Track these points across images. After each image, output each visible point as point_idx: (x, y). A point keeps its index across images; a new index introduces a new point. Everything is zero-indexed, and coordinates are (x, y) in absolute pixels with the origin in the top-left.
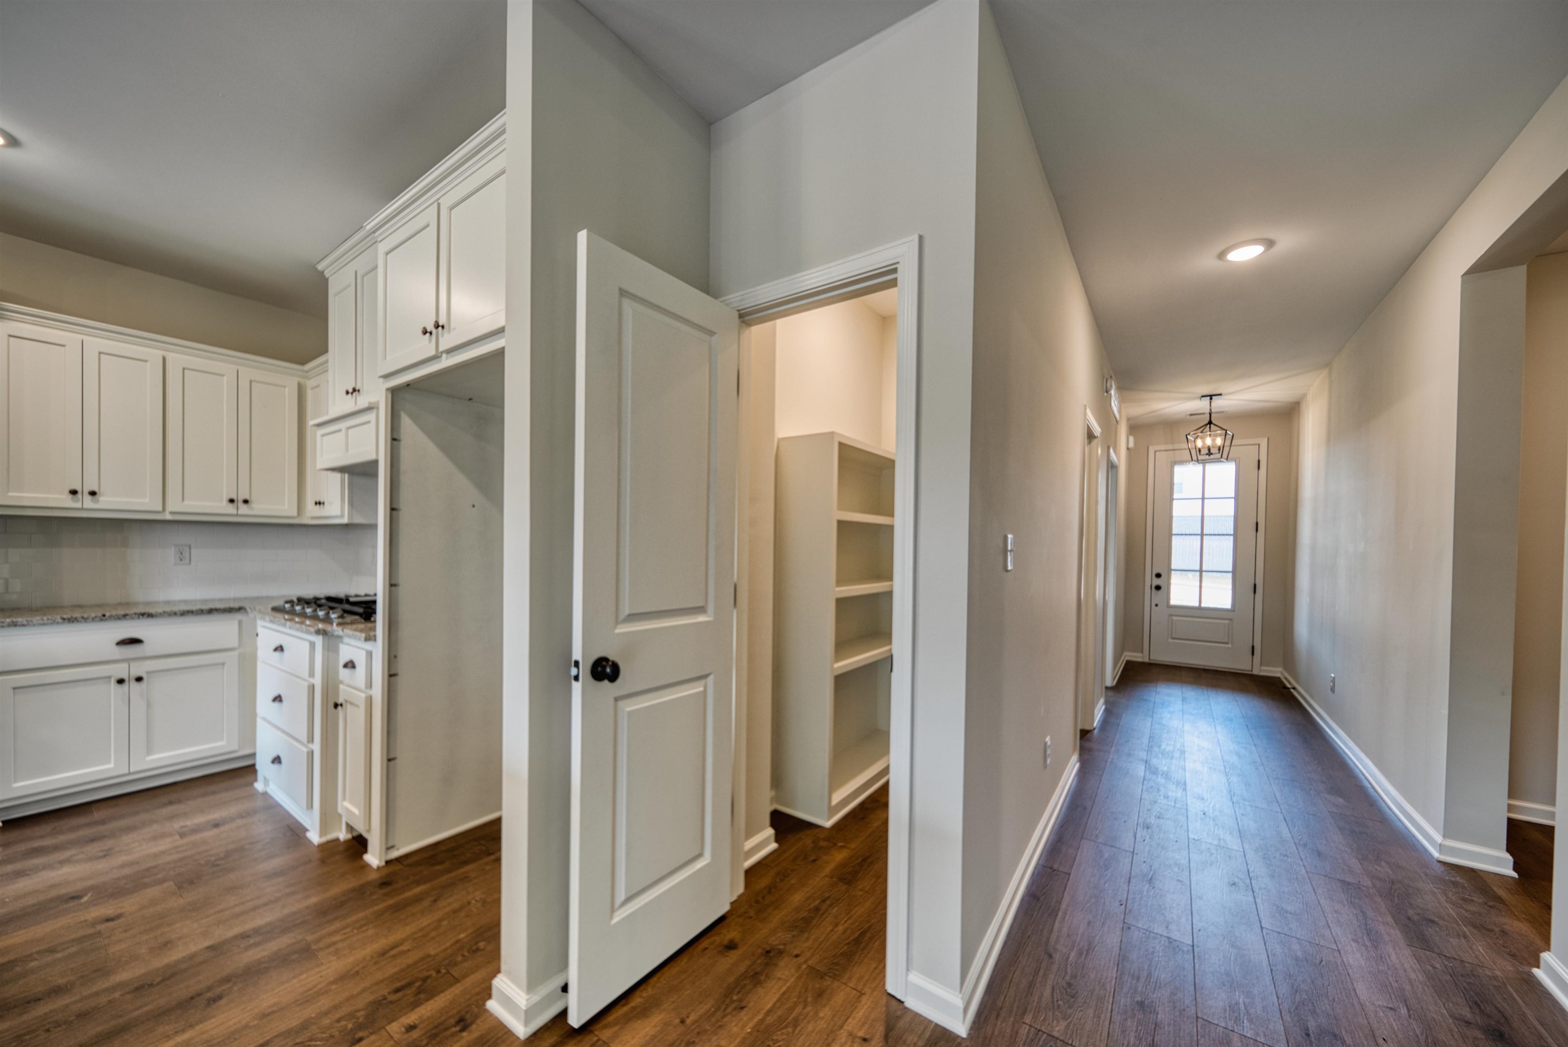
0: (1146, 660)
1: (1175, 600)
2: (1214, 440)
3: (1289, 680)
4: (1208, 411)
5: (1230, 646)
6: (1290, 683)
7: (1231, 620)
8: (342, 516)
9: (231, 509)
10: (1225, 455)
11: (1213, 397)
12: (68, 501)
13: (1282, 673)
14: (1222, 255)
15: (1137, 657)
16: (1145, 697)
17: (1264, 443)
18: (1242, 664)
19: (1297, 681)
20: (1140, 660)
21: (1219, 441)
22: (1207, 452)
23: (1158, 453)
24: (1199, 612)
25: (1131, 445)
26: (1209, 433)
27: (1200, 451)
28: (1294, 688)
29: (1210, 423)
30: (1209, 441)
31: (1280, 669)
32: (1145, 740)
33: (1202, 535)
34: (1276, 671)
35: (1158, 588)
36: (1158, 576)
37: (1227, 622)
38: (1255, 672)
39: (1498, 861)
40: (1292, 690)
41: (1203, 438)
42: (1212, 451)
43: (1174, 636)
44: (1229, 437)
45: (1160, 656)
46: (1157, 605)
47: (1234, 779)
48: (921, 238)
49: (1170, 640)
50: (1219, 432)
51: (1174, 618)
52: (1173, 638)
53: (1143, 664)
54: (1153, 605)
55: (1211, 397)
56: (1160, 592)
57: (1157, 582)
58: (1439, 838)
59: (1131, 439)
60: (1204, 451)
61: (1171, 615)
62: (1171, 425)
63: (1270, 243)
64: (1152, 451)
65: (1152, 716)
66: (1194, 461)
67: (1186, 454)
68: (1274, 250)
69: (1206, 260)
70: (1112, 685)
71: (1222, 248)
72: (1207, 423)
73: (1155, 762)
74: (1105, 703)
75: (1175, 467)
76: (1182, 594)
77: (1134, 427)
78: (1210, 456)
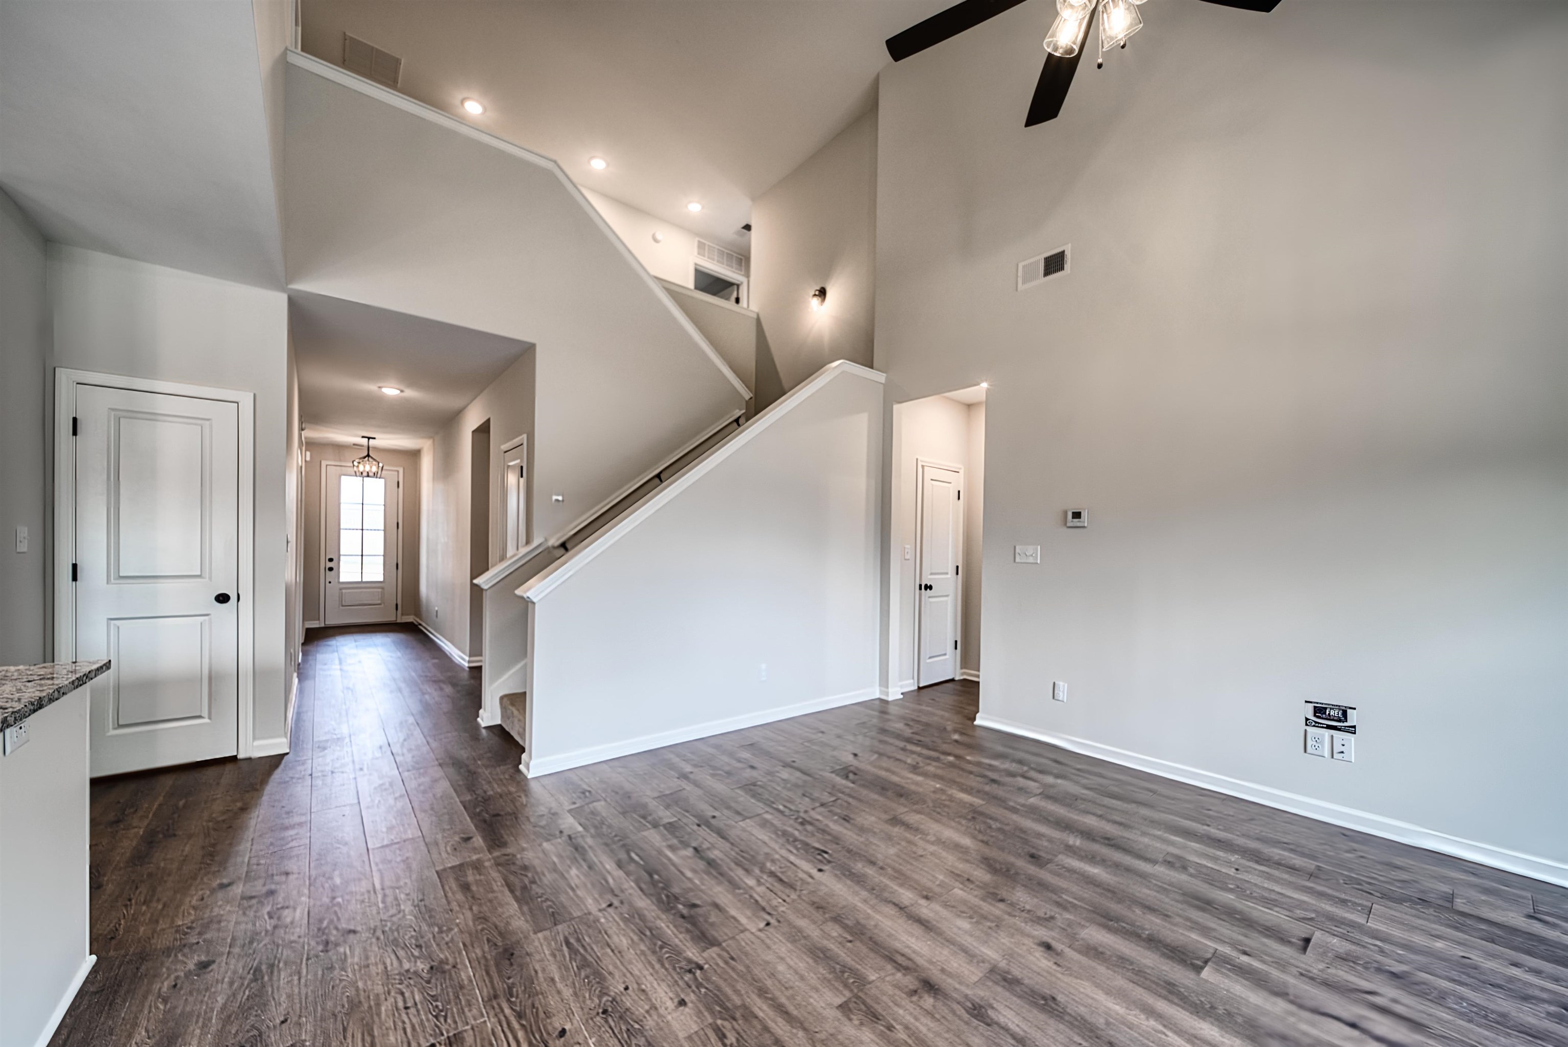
0: (323, 625)
1: (343, 579)
2: (371, 467)
3: (417, 620)
4: (367, 445)
5: (382, 606)
6: (419, 623)
7: (383, 588)
10: (379, 477)
13: (414, 619)
15: (314, 624)
17: (401, 470)
18: (390, 618)
19: (421, 619)
20: (317, 626)
21: (374, 469)
23: (329, 467)
24: (361, 585)
25: (308, 459)
26: (367, 463)
27: (362, 472)
29: (368, 456)
30: (368, 468)
31: (413, 615)
34: (410, 619)
35: (331, 569)
36: (331, 560)
37: (380, 590)
38: (399, 621)
40: (420, 626)
41: (364, 465)
42: (370, 474)
43: (344, 604)
44: (380, 467)
45: (331, 621)
46: (330, 582)
49: (341, 608)
50: (374, 463)
51: (344, 591)
52: (343, 606)
53: (320, 628)
54: (327, 582)
55: (369, 438)
56: (332, 572)
57: (330, 565)
58: (467, 658)
59: (308, 454)
60: (365, 474)
61: (341, 589)
62: (339, 448)
63: (402, 391)
64: (324, 463)
65: (337, 651)
66: (356, 476)
67: (351, 471)
68: (403, 394)
69: (370, 387)
70: (302, 641)
71: (380, 385)
72: (366, 454)
73: (345, 668)
74: (302, 651)
75: (343, 477)
76: (348, 572)
77: (310, 445)
78: (368, 476)
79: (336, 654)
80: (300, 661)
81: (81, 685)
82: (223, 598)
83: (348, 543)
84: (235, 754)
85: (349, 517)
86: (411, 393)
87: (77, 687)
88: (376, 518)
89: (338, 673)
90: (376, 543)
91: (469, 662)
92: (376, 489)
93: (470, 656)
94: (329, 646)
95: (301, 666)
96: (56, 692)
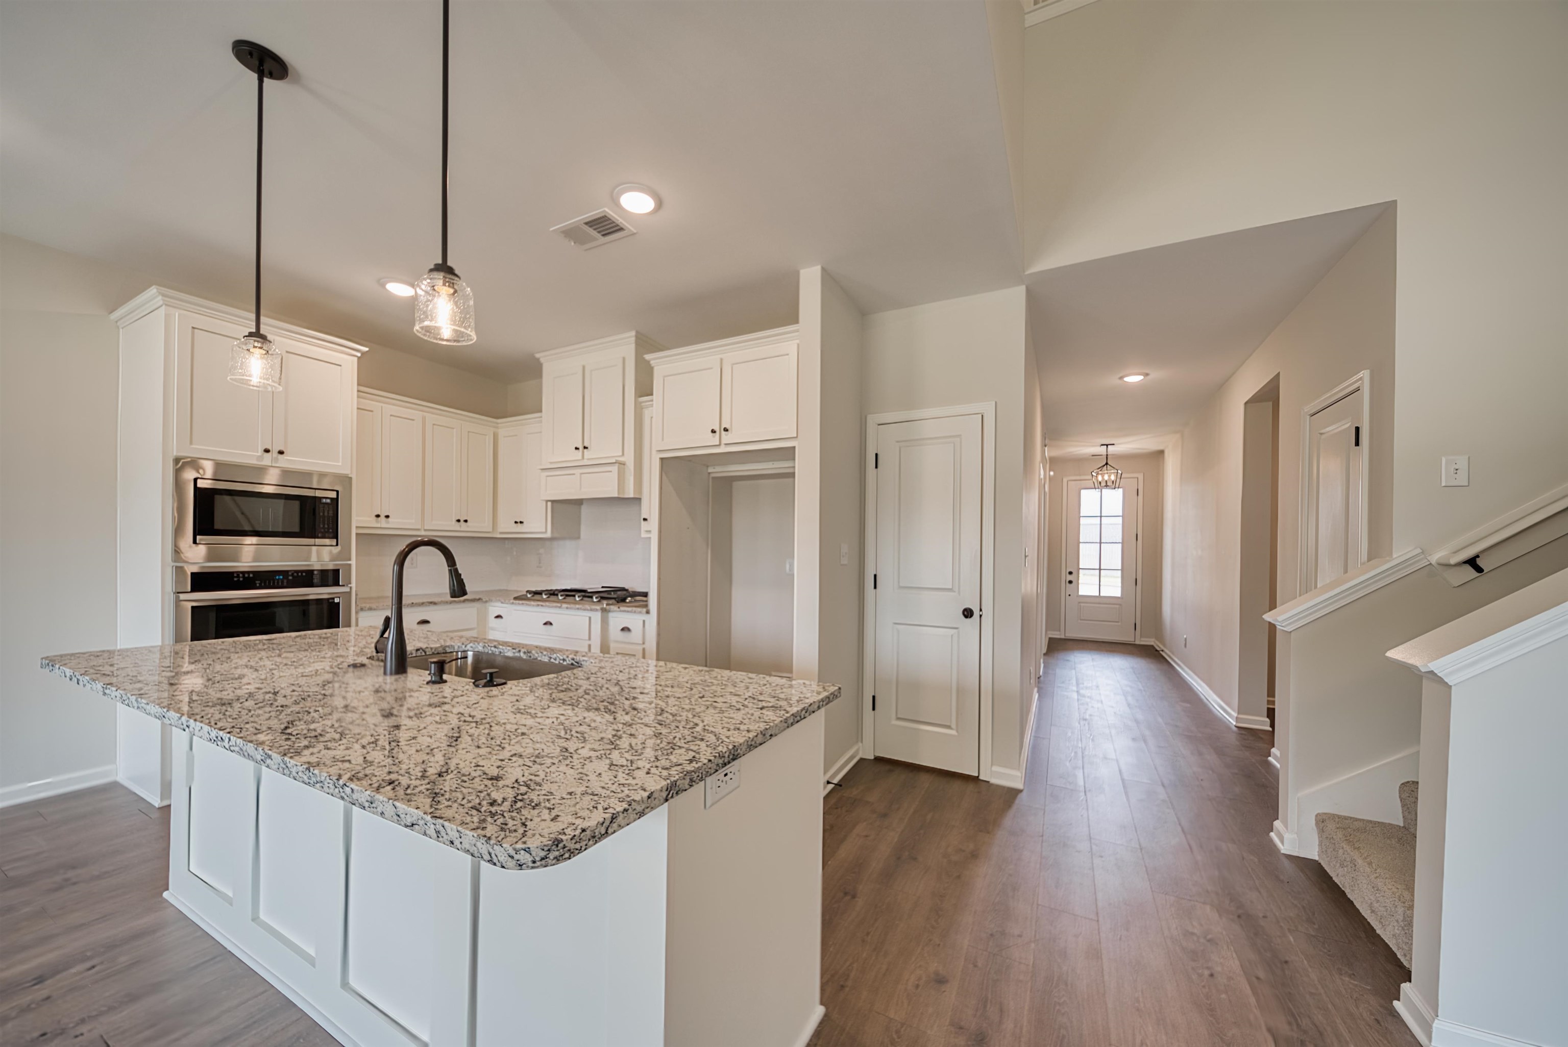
0: (1063, 637)
1: (1082, 592)
2: (1109, 476)
3: (1159, 646)
4: (1106, 454)
5: (1120, 624)
6: (1160, 648)
7: (1120, 605)
8: (546, 532)
9: (457, 526)
10: (1117, 486)
11: (1109, 446)
12: (373, 522)
13: (1155, 643)
14: (1121, 378)
15: (1056, 635)
16: (1068, 658)
17: (1141, 476)
18: (1128, 638)
19: (1164, 645)
20: (1058, 637)
21: (1113, 477)
22: (1105, 484)
23: (1070, 482)
24: (1099, 600)
25: (1051, 477)
26: (1106, 472)
27: (1100, 483)
28: (1162, 651)
29: (1107, 464)
30: (1106, 477)
31: (1153, 640)
32: (1074, 682)
33: (1101, 543)
34: (1150, 641)
35: (1070, 582)
36: (1070, 573)
37: (1117, 606)
38: (1137, 643)
39: (1262, 723)
40: (1161, 652)
41: (1103, 475)
42: (1108, 484)
43: (1082, 618)
44: (1119, 476)
45: (1071, 635)
46: (1070, 596)
47: (1130, 698)
48: (996, 403)
49: (1079, 621)
50: (1113, 471)
51: (1082, 605)
52: (1081, 620)
53: (1060, 639)
54: (1067, 595)
55: (1107, 445)
56: (1072, 585)
57: (1070, 578)
58: (1235, 714)
59: (1051, 472)
60: (1103, 484)
61: (1079, 603)
62: (1079, 461)
63: (1146, 375)
64: (1065, 480)
65: (1075, 669)
66: (1095, 488)
67: (1090, 484)
68: (1149, 377)
69: (1112, 380)
70: (1044, 651)
71: (1121, 375)
72: (1105, 463)
73: (1082, 692)
74: (1044, 663)
75: (1083, 491)
76: (1087, 586)
77: (1054, 462)
78: (1107, 486)
79: (1073, 672)
80: (1041, 674)
81: (798, 722)
82: (968, 613)
83: (1087, 556)
84: (977, 775)
85: (1088, 530)
86: (1157, 374)
87: (792, 724)
88: (1114, 530)
89: (1075, 696)
90: (1113, 556)
91: (1237, 719)
92: (1114, 499)
93: (1239, 713)
94: (1068, 660)
95: (1042, 678)
96: (760, 736)
